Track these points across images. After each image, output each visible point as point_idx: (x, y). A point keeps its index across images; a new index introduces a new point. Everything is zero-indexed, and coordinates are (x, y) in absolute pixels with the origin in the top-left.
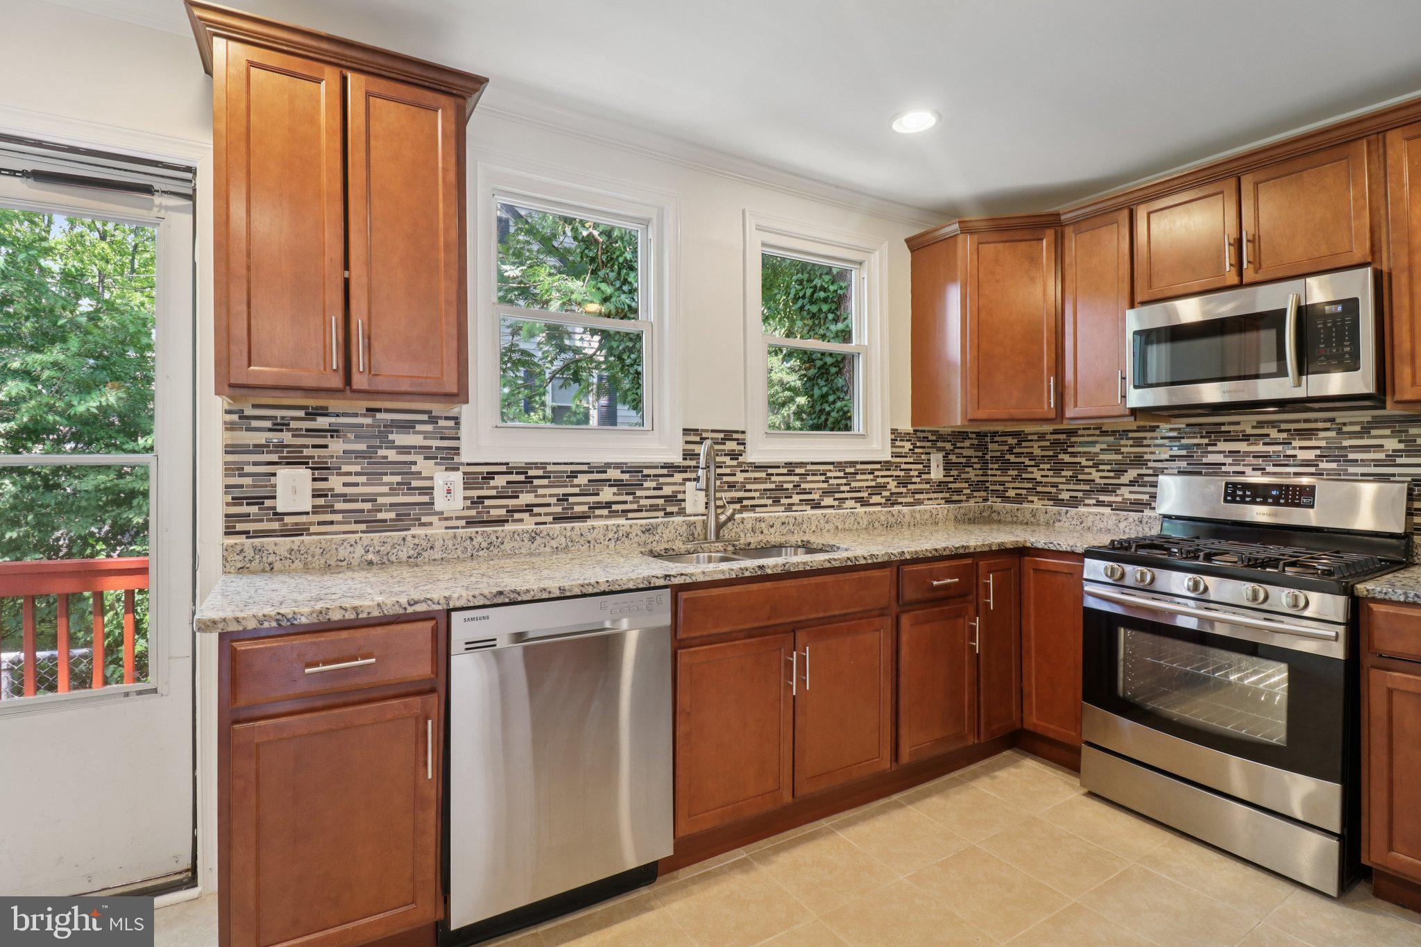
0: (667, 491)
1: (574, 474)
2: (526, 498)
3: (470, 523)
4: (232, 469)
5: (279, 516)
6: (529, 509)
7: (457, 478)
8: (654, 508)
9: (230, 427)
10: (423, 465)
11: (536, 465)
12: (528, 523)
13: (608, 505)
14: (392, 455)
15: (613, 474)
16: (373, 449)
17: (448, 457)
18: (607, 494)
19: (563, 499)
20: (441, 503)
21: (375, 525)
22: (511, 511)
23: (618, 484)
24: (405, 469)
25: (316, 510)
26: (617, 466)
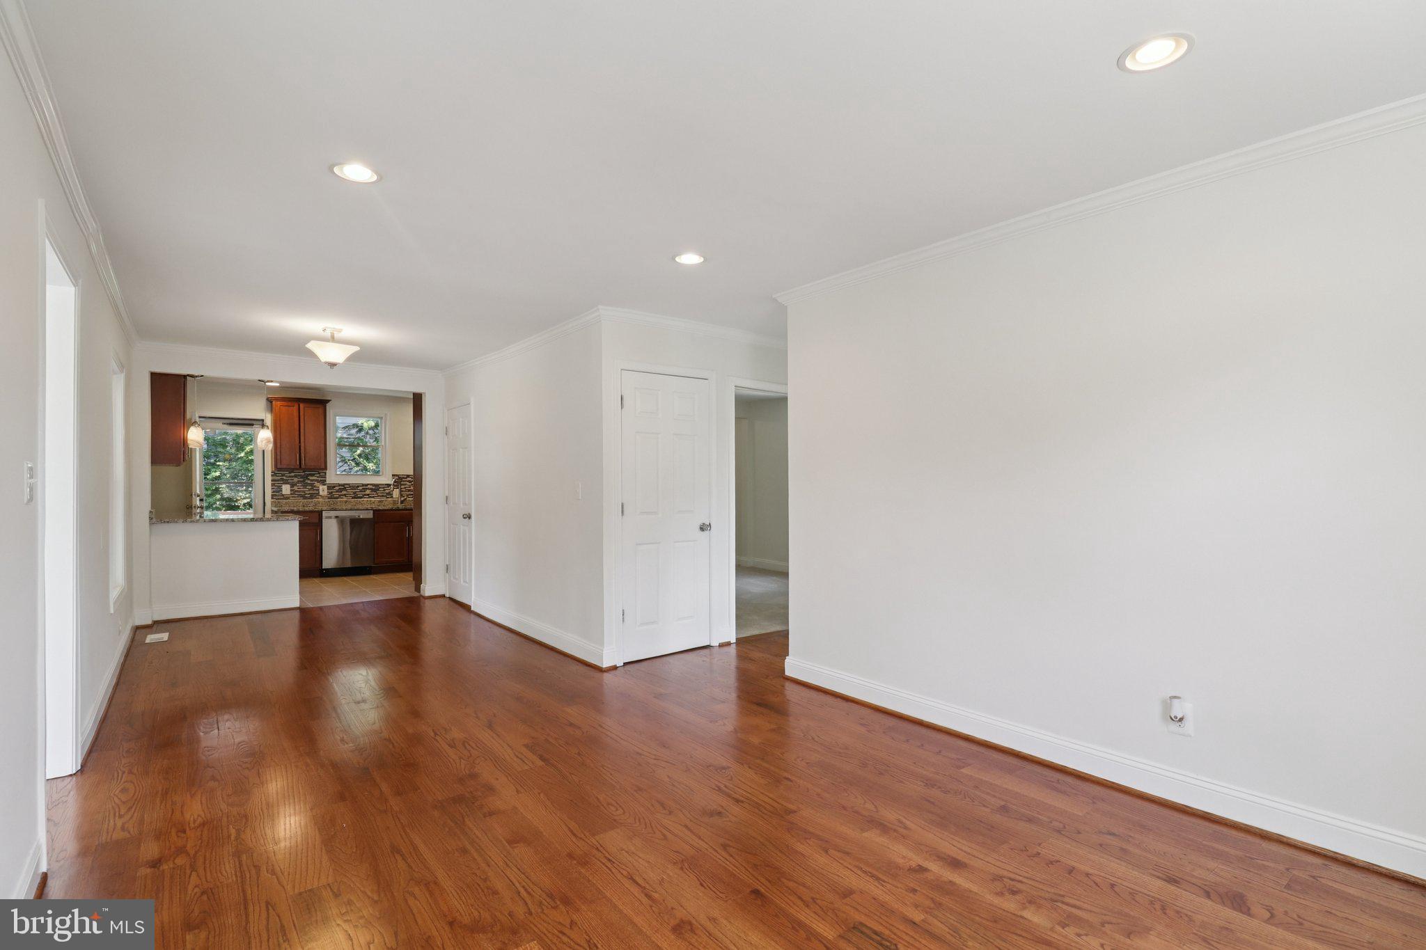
0: (387, 491)
1: (358, 487)
2: (344, 492)
3: (329, 498)
4: (273, 485)
5: (283, 495)
6: (345, 495)
7: (325, 487)
8: (383, 496)
9: (272, 476)
10: (317, 484)
11: (347, 484)
12: (345, 499)
13: (368, 495)
14: (309, 482)
15: (369, 486)
16: (304, 481)
17: (323, 482)
18: (368, 492)
19: (355, 493)
20: (321, 493)
21: (305, 498)
22: (340, 496)
23: (371, 489)
24: (312, 485)
25: (291, 494)
26: (371, 484)
